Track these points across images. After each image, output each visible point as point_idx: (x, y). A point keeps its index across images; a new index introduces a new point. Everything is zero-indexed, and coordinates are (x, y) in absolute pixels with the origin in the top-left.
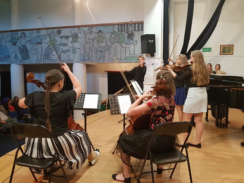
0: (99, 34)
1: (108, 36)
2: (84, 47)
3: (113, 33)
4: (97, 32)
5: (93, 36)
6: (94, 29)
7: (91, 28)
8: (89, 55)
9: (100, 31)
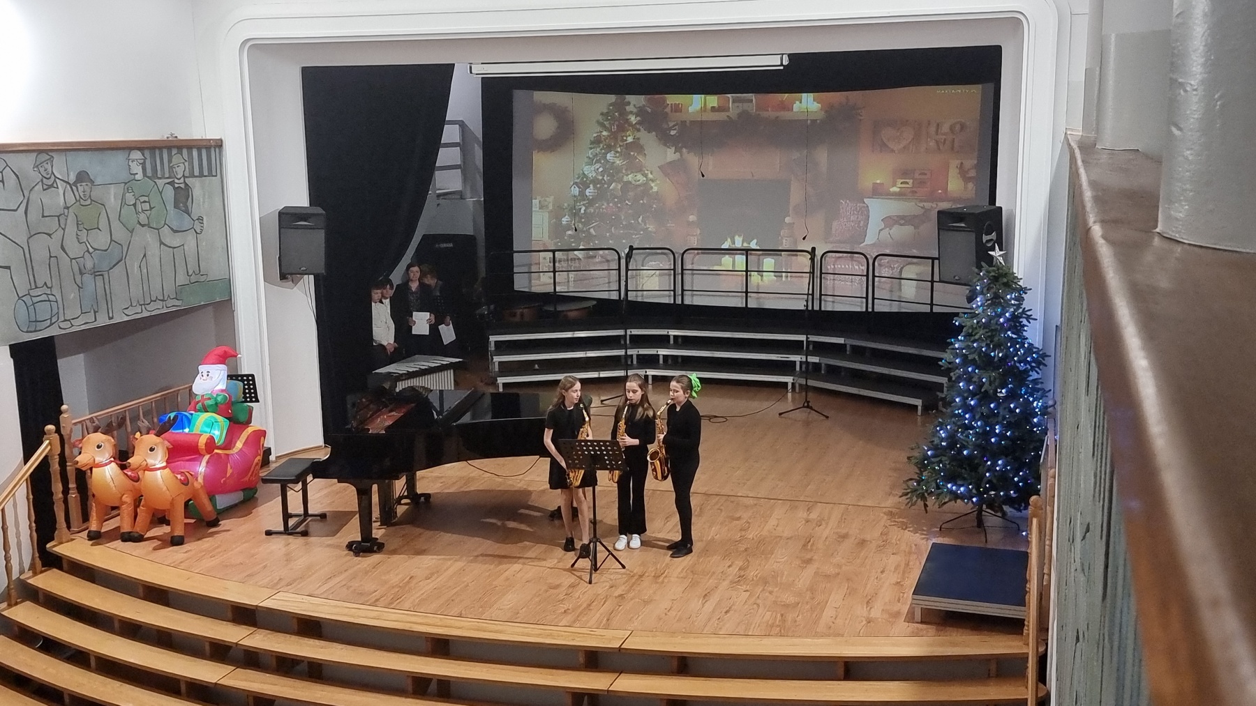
0: (81, 189)
1: (113, 200)
2: (28, 256)
3: (128, 184)
4: (72, 178)
5: (59, 198)
6: (60, 167)
7: (45, 157)
8: (51, 298)
9: (82, 177)
